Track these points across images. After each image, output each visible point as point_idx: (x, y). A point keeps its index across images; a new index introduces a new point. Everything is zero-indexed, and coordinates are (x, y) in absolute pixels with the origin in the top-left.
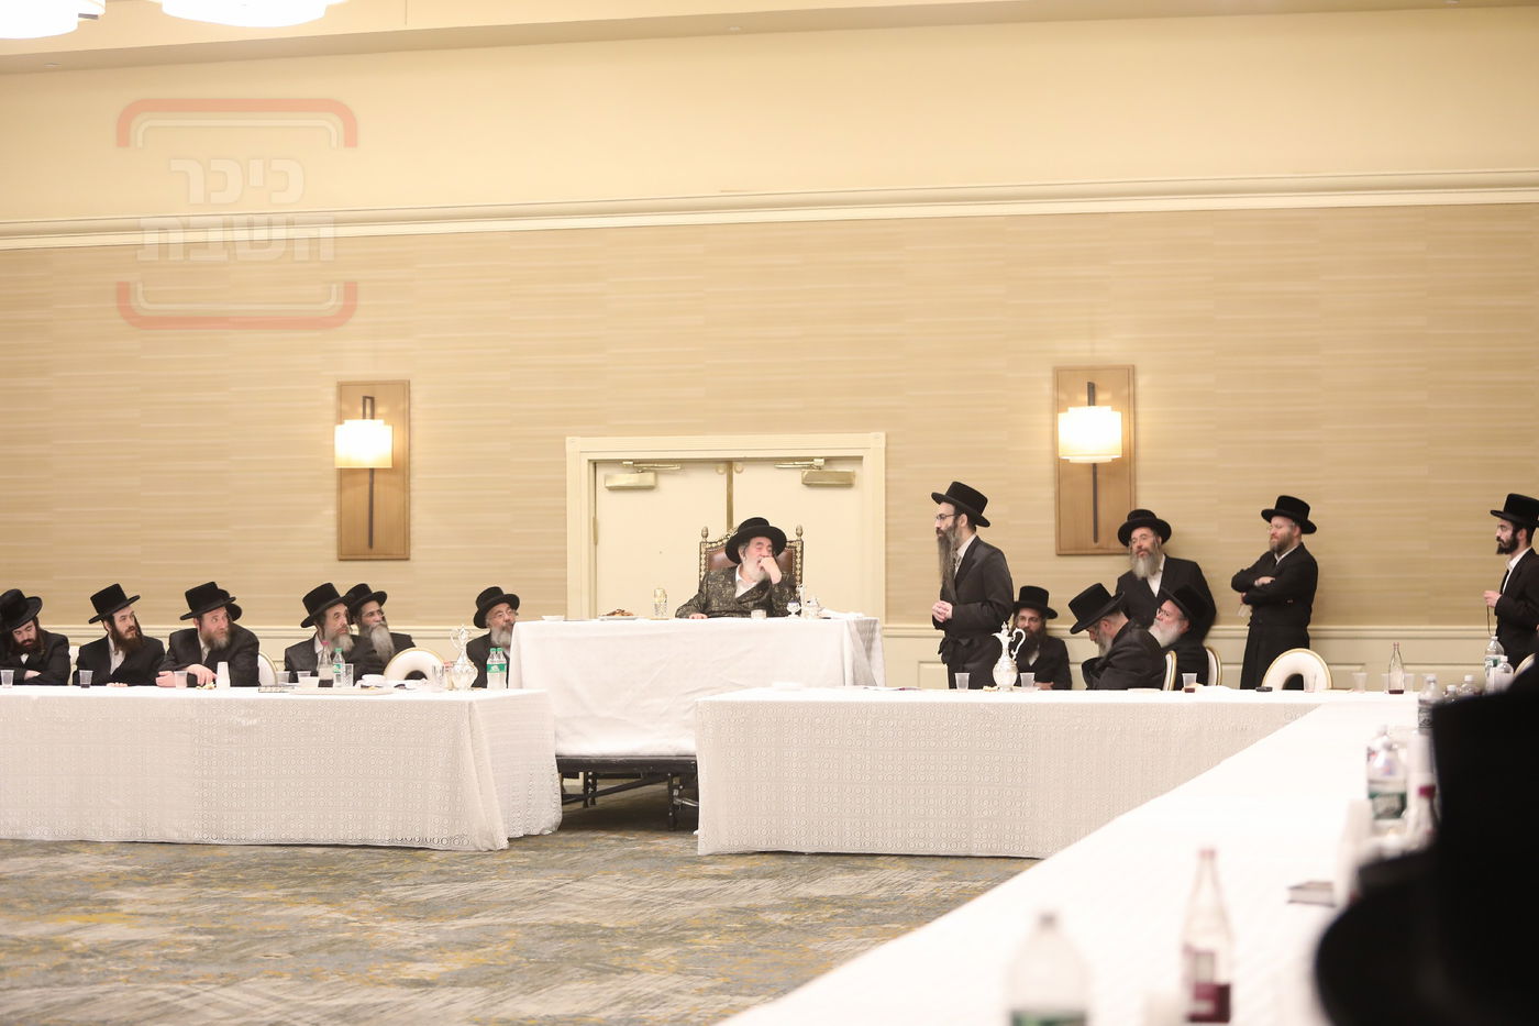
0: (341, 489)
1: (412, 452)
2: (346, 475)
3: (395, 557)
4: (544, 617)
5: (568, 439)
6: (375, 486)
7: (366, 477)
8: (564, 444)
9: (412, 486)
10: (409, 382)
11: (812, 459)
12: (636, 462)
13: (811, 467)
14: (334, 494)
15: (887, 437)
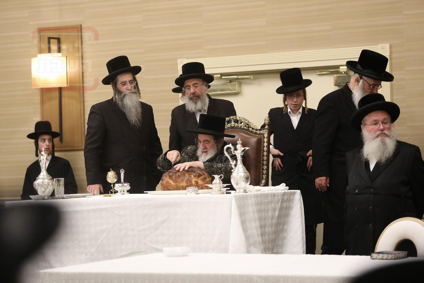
0: (43, 102)
1: (85, 75)
2: (45, 91)
3: (76, 148)
4: (31, 196)
5: (179, 61)
6: (63, 99)
7: (57, 94)
8: (177, 64)
9: (86, 99)
10: (81, 25)
11: (338, 67)
12: (222, 75)
13: (338, 72)
14: (39, 106)
15: (391, 47)
